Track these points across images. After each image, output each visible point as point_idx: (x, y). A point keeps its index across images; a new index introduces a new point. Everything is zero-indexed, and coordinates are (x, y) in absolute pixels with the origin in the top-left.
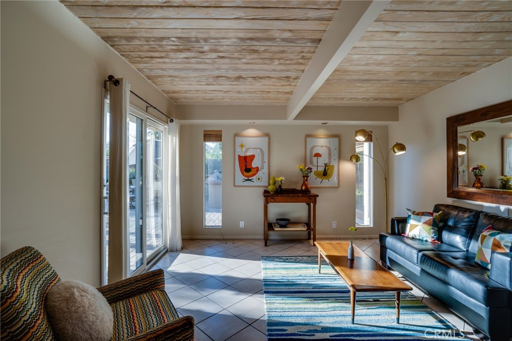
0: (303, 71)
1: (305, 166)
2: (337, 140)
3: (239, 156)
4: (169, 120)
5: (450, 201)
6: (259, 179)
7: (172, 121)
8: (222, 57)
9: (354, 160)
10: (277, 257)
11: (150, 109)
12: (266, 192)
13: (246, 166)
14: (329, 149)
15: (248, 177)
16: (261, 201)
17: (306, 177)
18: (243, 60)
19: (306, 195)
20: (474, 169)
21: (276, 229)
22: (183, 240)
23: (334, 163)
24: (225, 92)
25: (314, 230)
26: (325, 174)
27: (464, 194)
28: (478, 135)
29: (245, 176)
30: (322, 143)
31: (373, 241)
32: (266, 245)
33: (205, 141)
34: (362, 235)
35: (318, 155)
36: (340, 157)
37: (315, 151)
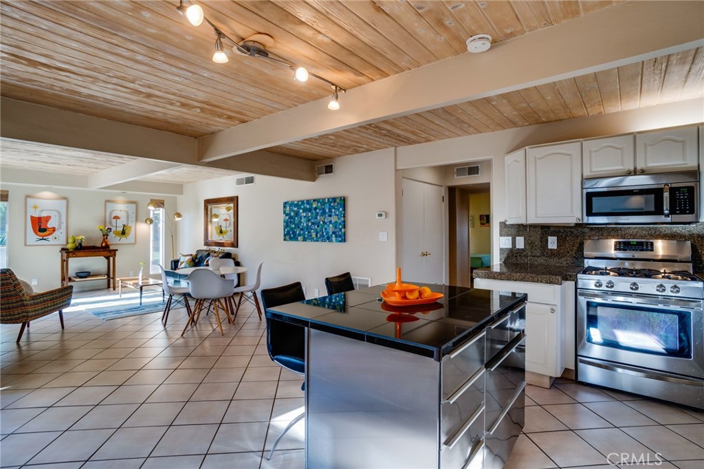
1: (105, 227)
2: (134, 205)
3: (32, 217)
6: (55, 238)
9: (148, 222)
12: (63, 249)
13: (41, 226)
14: (127, 213)
15: (43, 236)
16: (58, 257)
17: (106, 235)
19: (106, 250)
21: (77, 280)
23: (132, 224)
25: (114, 278)
26: (123, 233)
29: (40, 236)
30: (120, 208)
35: (116, 218)
36: (137, 220)
37: (115, 214)
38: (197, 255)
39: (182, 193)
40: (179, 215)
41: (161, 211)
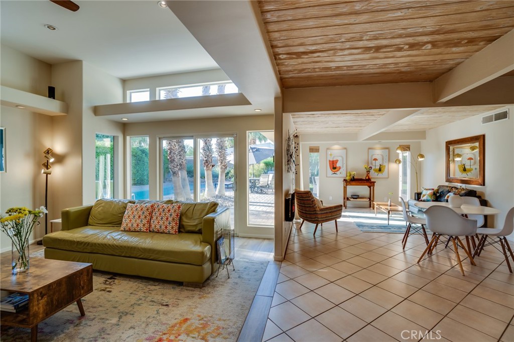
2: (387, 150)
3: (330, 161)
6: (341, 173)
9: (398, 162)
12: (344, 180)
14: (383, 156)
15: (335, 172)
16: (341, 185)
17: (368, 172)
19: (368, 181)
21: (351, 200)
23: (385, 164)
25: (373, 201)
26: (380, 170)
29: (333, 171)
30: (378, 153)
32: (346, 208)
33: (310, 152)
35: (375, 160)
36: (389, 161)
37: (374, 157)
38: (438, 190)
39: (425, 139)
40: (422, 156)
41: (407, 154)
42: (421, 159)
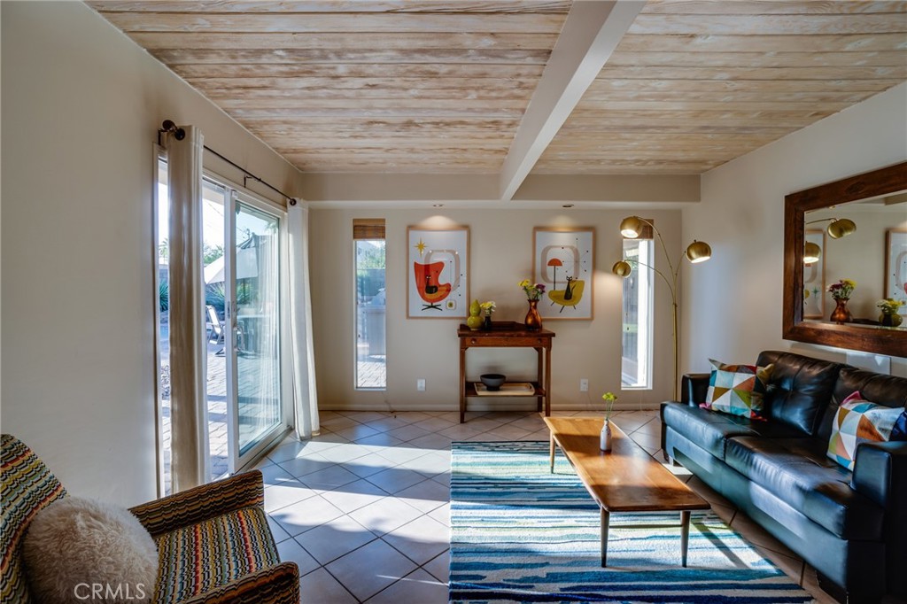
0: (523, 111)
1: (533, 282)
2: (589, 235)
3: (416, 265)
4: (288, 201)
5: (788, 346)
6: (451, 305)
7: (293, 203)
8: (373, 86)
9: (620, 272)
10: (480, 443)
11: (250, 182)
12: (463, 327)
13: (429, 281)
14: (576, 252)
15: (432, 301)
16: (455, 343)
17: (534, 301)
18: (412, 92)
19: (533, 333)
20: (835, 287)
21: (480, 393)
22: (319, 411)
23: (584, 277)
24: (387, 151)
25: (548, 395)
26: (568, 295)
27: (812, 333)
28: (842, 227)
29: (427, 300)
30: (563, 242)
31: (651, 414)
32: (462, 421)
33: (355, 237)
34: (632, 405)
35: (555, 263)
36: (595, 267)
37: (553, 254)
38: (769, 372)
40: (704, 250)
41: (646, 248)
42: (699, 260)
